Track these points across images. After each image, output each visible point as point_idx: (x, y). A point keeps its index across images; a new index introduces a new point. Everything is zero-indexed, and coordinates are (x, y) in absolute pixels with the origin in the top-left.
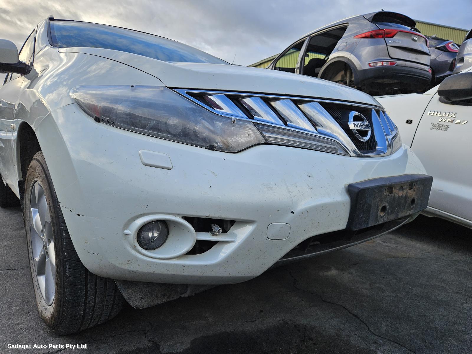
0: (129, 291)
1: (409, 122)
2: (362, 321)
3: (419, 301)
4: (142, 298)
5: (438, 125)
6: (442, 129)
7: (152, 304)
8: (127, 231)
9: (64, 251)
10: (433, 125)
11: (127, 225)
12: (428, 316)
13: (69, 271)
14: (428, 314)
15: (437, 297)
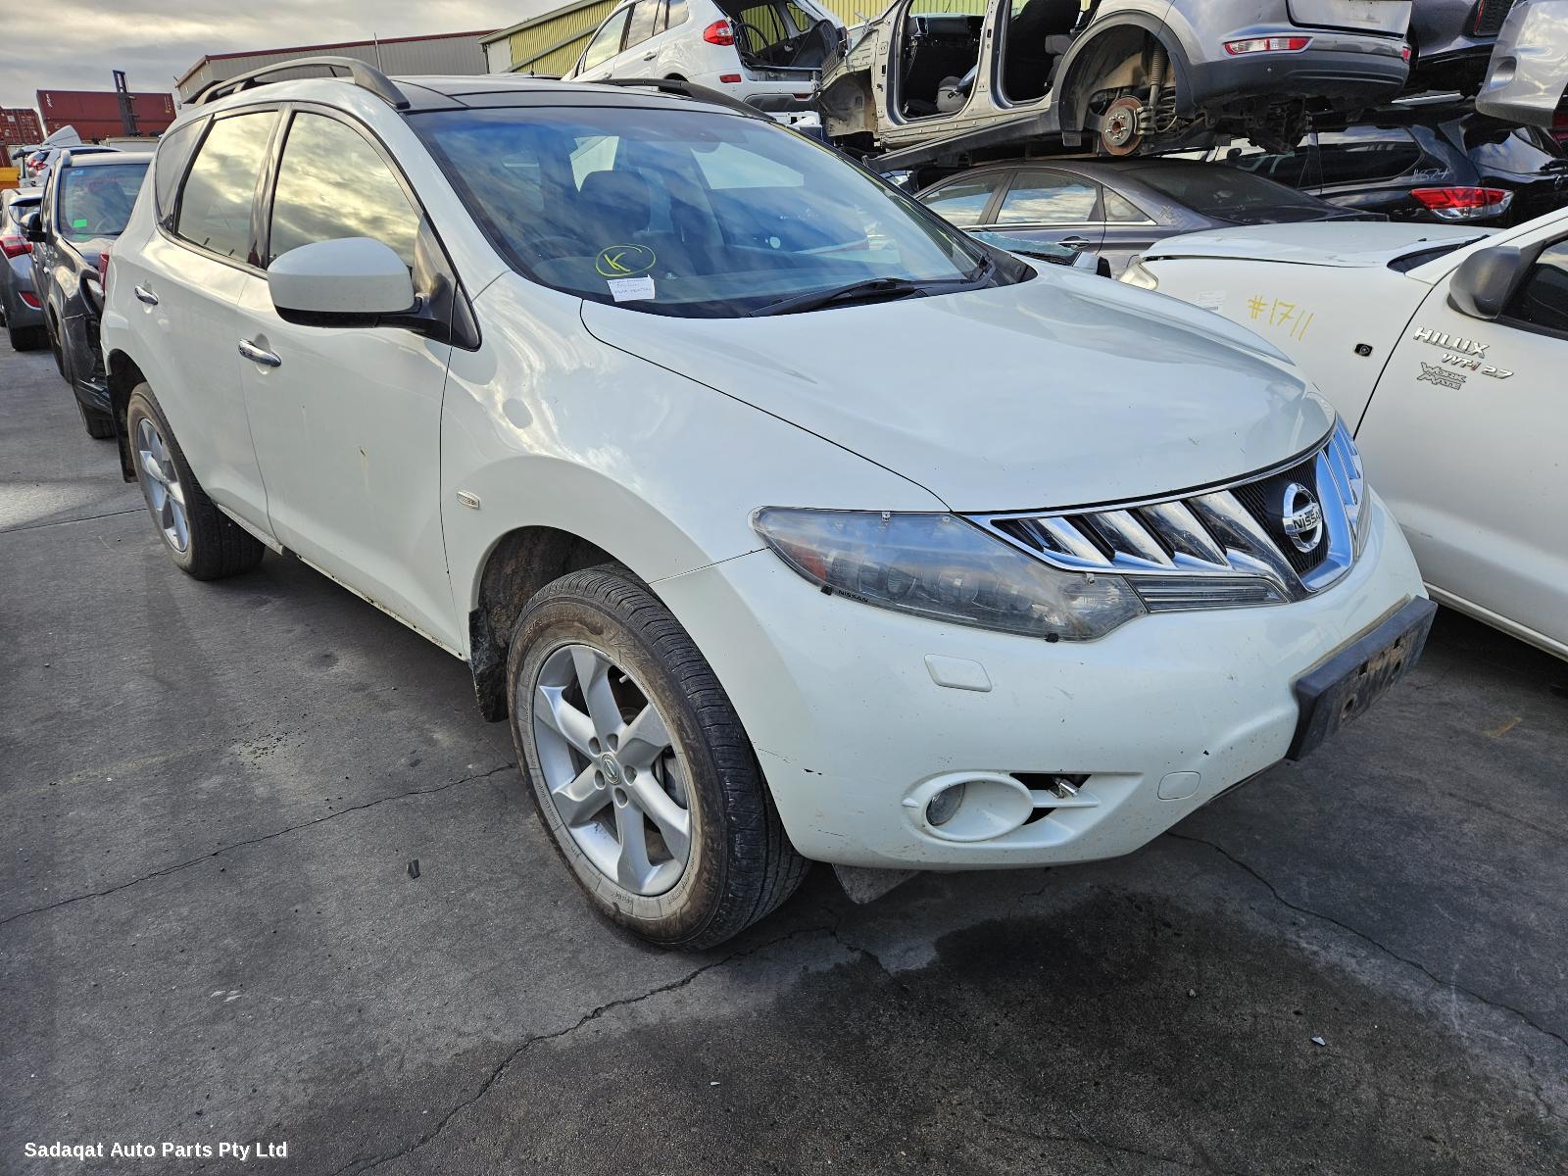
0: (852, 876)
1: (1363, 350)
2: (1259, 878)
3: (1370, 821)
4: (871, 885)
5: (1437, 370)
6: (1448, 383)
7: (884, 891)
8: (908, 801)
9: (730, 815)
10: (1426, 370)
11: (910, 790)
12: (1390, 857)
13: (741, 848)
14: (1390, 852)
15: (1407, 808)
